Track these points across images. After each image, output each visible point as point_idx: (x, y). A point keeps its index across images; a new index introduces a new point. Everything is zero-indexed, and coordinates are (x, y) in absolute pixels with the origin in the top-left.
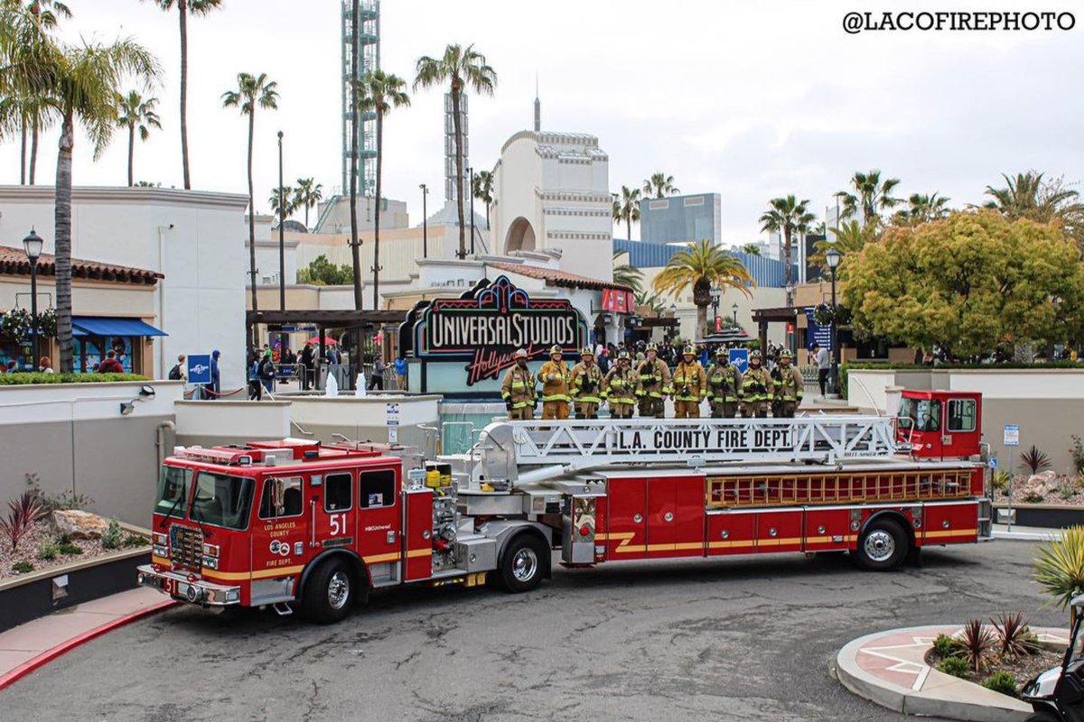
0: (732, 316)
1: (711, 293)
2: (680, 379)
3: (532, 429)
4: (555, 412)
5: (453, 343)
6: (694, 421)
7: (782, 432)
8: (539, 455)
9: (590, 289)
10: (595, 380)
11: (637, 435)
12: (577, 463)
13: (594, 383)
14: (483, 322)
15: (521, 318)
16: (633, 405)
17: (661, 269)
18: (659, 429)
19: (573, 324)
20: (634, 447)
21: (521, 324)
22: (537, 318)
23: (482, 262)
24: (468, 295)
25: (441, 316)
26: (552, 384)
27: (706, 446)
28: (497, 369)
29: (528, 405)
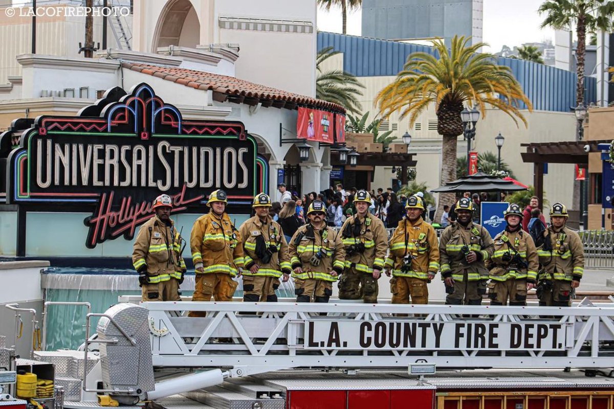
0: (495, 153)
1: (464, 117)
2: (400, 245)
3: (177, 313)
4: (212, 291)
5: (67, 183)
6: (419, 308)
7: (551, 326)
8: (187, 354)
9: (279, 107)
10: (274, 244)
11: (334, 326)
12: (245, 367)
13: (273, 249)
14: (112, 151)
15: (170, 148)
16: (331, 283)
17: (391, 80)
18: (367, 319)
19: (248, 158)
20: (329, 345)
21: (170, 157)
22: (195, 149)
23: (117, 62)
24: (92, 112)
25: (49, 142)
26: (209, 249)
27: (437, 345)
28: (133, 223)
29: (172, 278)
